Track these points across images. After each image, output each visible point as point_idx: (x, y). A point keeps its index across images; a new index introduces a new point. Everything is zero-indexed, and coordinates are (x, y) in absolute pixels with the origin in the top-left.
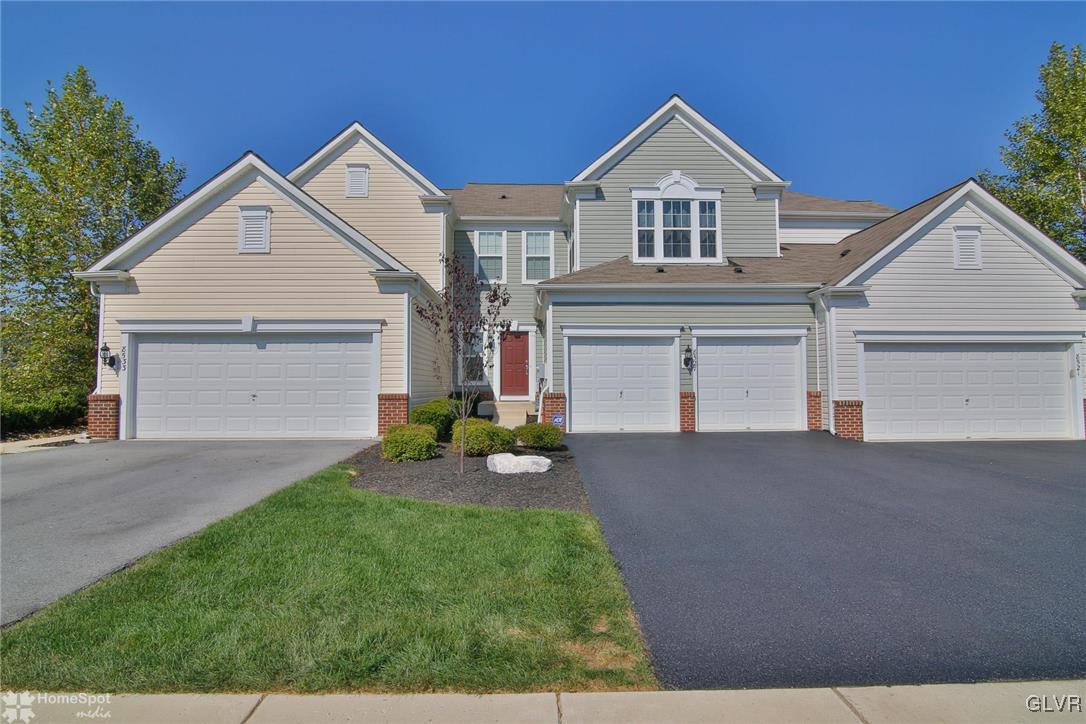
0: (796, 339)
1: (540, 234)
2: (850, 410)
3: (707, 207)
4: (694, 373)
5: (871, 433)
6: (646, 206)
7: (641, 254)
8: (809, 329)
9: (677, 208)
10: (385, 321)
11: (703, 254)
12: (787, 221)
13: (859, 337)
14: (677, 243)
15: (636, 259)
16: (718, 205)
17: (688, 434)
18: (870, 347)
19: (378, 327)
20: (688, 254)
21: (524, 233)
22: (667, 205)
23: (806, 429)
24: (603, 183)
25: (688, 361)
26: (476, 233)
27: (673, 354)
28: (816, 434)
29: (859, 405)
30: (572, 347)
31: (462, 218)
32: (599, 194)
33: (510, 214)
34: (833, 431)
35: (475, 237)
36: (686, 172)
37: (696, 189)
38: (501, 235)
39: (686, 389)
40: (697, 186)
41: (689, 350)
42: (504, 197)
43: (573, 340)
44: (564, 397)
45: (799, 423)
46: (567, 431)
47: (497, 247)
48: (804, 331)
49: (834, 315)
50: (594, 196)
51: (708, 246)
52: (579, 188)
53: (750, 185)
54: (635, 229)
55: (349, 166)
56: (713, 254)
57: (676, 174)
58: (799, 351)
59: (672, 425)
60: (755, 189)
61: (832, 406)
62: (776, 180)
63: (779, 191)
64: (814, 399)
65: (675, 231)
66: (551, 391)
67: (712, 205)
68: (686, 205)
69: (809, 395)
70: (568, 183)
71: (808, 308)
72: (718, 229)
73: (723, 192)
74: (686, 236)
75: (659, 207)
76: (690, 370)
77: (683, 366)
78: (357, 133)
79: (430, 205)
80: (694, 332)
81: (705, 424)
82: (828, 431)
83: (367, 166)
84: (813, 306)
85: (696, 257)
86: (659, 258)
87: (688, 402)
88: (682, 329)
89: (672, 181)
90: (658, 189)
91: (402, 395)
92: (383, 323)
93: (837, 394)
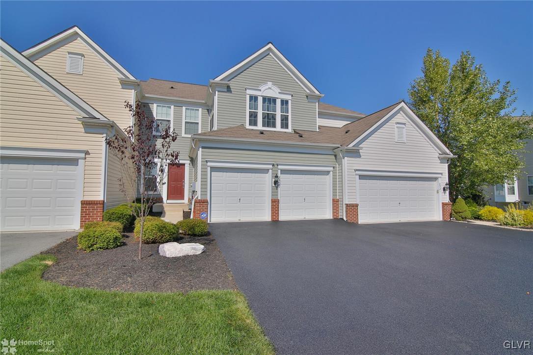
0: (328, 173)
1: (193, 109)
2: (353, 208)
3: (284, 103)
4: (279, 189)
5: (363, 219)
6: (254, 99)
7: (250, 124)
8: (334, 168)
9: (269, 101)
10: (88, 151)
11: (282, 127)
12: (322, 115)
13: (357, 172)
14: (269, 120)
15: (248, 126)
16: (290, 102)
17: (275, 222)
18: (362, 177)
19: (83, 155)
20: (274, 126)
21: (184, 108)
22: (264, 99)
23: (332, 218)
24: (232, 84)
25: (276, 183)
26: (155, 105)
27: (268, 178)
28: (337, 221)
29: (357, 205)
30: (212, 173)
31: (146, 95)
32: (229, 89)
33: (176, 96)
34: (345, 219)
35: (154, 108)
36: (275, 83)
37: (279, 93)
38: (170, 107)
39: (275, 197)
40: (280, 91)
41: (277, 177)
42: (172, 88)
43: (213, 169)
44: (207, 202)
45: (328, 215)
46: (209, 222)
47: (168, 114)
48: (332, 169)
49: (346, 161)
50: (226, 91)
51: (285, 124)
52: (218, 85)
53: (305, 94)
54: (248, 111)
55: (69, 53)
56: (287, 127)
57: (270, 84)
58: (329, 179)
59: (267, 217)
60: (307, 96)
61: (344, 206)
62: (317, 92)
63: (318, 99)
64: (335, 202)
65: (268, 114)
66: (199, 198)
67: (287, 102)
68: (274, 100)
69: (333, 200)
70: (212, 81)
71: (334, 157)
72: (290, 114)
73: (292, 96)
74: (274, 117)
75: (260, 100)
76: (277, 187)
77: (273, 185)
78: (76, 34)
79: (125, 84)
80: (279, 167)
81: (283, 217)
82: (343, 219)
83: (83, 55)
84: (335, 156)
85: (278, 128)
86: (260, 127)
87: (275, 204)
88: (273, 165)
89: (267, 87)
90: (260, 90)
91: (100, 201)
92: (87, 153)
93: (347, 201)
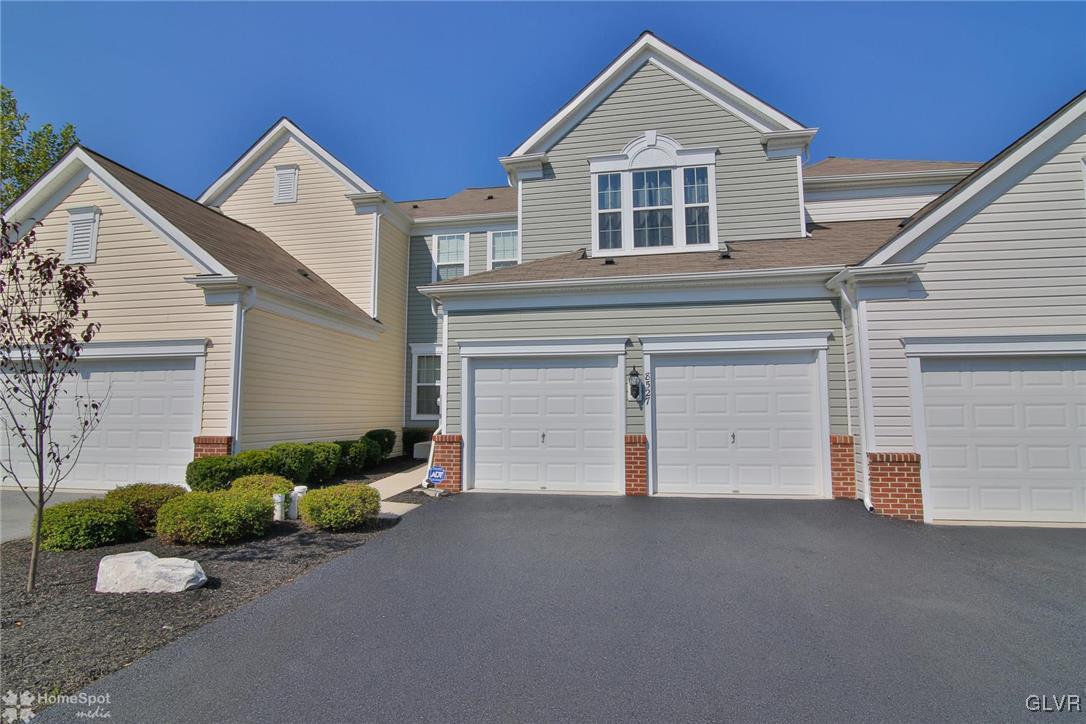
0: (811, 355)
1: (507, 235)
2: (898, 470)
3: (694, 176)
4: (648, 407)
5: (934, 512)
6: (610, 182)
7: (603, 245)
8: (831, 338)
9: (652, 180)
10: (210, 341)
11: (690, 240)
12: (813, 192)
13: (910, 348)
14: (654, 228)
15: (596, 252)
16: (711, 172)
17: (638, 498)
18: (929, 363)
19: (200, 349)
20: (669, 241)
21: (490, 234)
22: (639, 177)
23: (830, 496)
24: (553, 158)
25: (636, 390)
26: (435, 238)
27: (616, 379)
28: (845, 504)
29: (914, 461)
30: (477, 372)
31: (416, 220)
32: (547, 171)
34: (868, 503)
35: (433, 242)
36: (665, 131)
37: (679, 152)
38: (462, 237)
39: (635, 432)
40: (681, 148)
41: (635, 374)
42: (490, 198)
43: (476, 362)
44: (461, 442)
45: (820, 488)
46: (465, 489)
47: (459, 253)
48: (824, 342)
49: (864, 313)
50: (540, 175)
51: (698, 227)
52: (521, 165)
53: (758, 141)
54: (595, 212)
55: (278, 168)
56: (705, 239)
57: (650, 136)
58: (816, 373)
59: (615, 485)
60: (765, 145)
61: (866, 461)
62: (793, 127)
63: (805, 145)
64: (842, 449)
65: (651, 211)
66: (444, 433)
67: (702, 173)
68: (665, 175)
69: (834, 442)
70: (503, 160)
71: (830, 306)
72: (712, 204)
73: (718, 153)
74: (667, 217)
75: (627, 182)
76: (641, 403)
77: (630, 397)
78: (287, 133)
79: (362, 205)
80: (647, 347)
81: (668, 484)
82: (862, 501)
83: (297, 167)
84: (837, 302)
85: (680, 244)
86: (628, 247)
87: (638, 452)
88: (628, 343)
89: (645, 144)
90: (626, 157)
91: (221, 438)
92: (209, 344)
93: (870, 443)
